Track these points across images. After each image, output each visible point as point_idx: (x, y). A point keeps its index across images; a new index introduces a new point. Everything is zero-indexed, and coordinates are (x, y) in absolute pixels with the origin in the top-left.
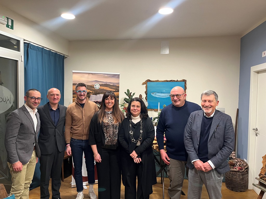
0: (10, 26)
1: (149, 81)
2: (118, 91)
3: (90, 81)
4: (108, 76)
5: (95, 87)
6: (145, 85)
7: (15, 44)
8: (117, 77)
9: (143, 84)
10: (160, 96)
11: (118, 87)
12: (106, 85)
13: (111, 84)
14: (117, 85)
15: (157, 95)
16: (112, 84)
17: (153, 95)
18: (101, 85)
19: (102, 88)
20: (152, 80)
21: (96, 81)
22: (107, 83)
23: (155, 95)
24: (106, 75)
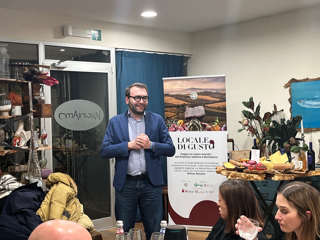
0: (97, 38)
1: (293, 80)
2: (225, 101)
3: (185, 90)
4: (209, 80)
5: (191, 96)
6: (289, 88)
7: (106, 55)
8: (222, 80)
9: (286, 86)
10: (311, 105)
11: (225, 94)
12: (206, 93)
13: (213, 91)
14: (223, 92)
15: (306, 104)
16: (215, 92)
17: (301, 104)
18: (198, 94)
19: (201, 97)
20: (298, 79)
21: (192, 88)
22: (208, 91)
23: (304, 103)
24: (206, 80)
